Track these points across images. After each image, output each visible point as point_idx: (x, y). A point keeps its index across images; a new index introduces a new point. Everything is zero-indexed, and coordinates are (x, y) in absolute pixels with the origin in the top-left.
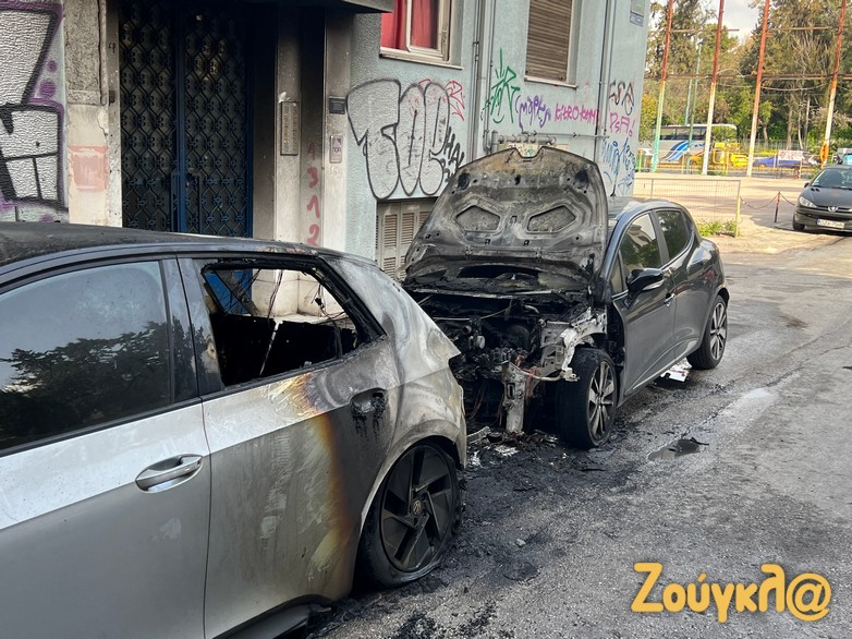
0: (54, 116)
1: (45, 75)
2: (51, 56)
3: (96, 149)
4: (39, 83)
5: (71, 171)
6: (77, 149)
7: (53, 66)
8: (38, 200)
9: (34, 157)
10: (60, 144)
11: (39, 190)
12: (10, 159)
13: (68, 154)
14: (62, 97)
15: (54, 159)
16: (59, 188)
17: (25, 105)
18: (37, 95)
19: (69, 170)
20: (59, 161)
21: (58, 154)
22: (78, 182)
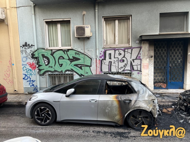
0: (140, 60)
1: (139, 55)
2: (140, 53)
3: (147, 64)
4: (138, 56)
5: (143, 67)
6: (144, 64)
7: (140, 54)
8: (138, 70)
9: (137, 65)
10: (141, 63)
11: (138, 69)
12: (134, 65)
13: (142, 65)
14: (141, 58)
15: (140, 65)
16: (141, 69)
17: (136, 59)
18: (138, 58)
19: (142, 67)
20: (141, 66)
21: (141, 65)
22: (143, 68)
